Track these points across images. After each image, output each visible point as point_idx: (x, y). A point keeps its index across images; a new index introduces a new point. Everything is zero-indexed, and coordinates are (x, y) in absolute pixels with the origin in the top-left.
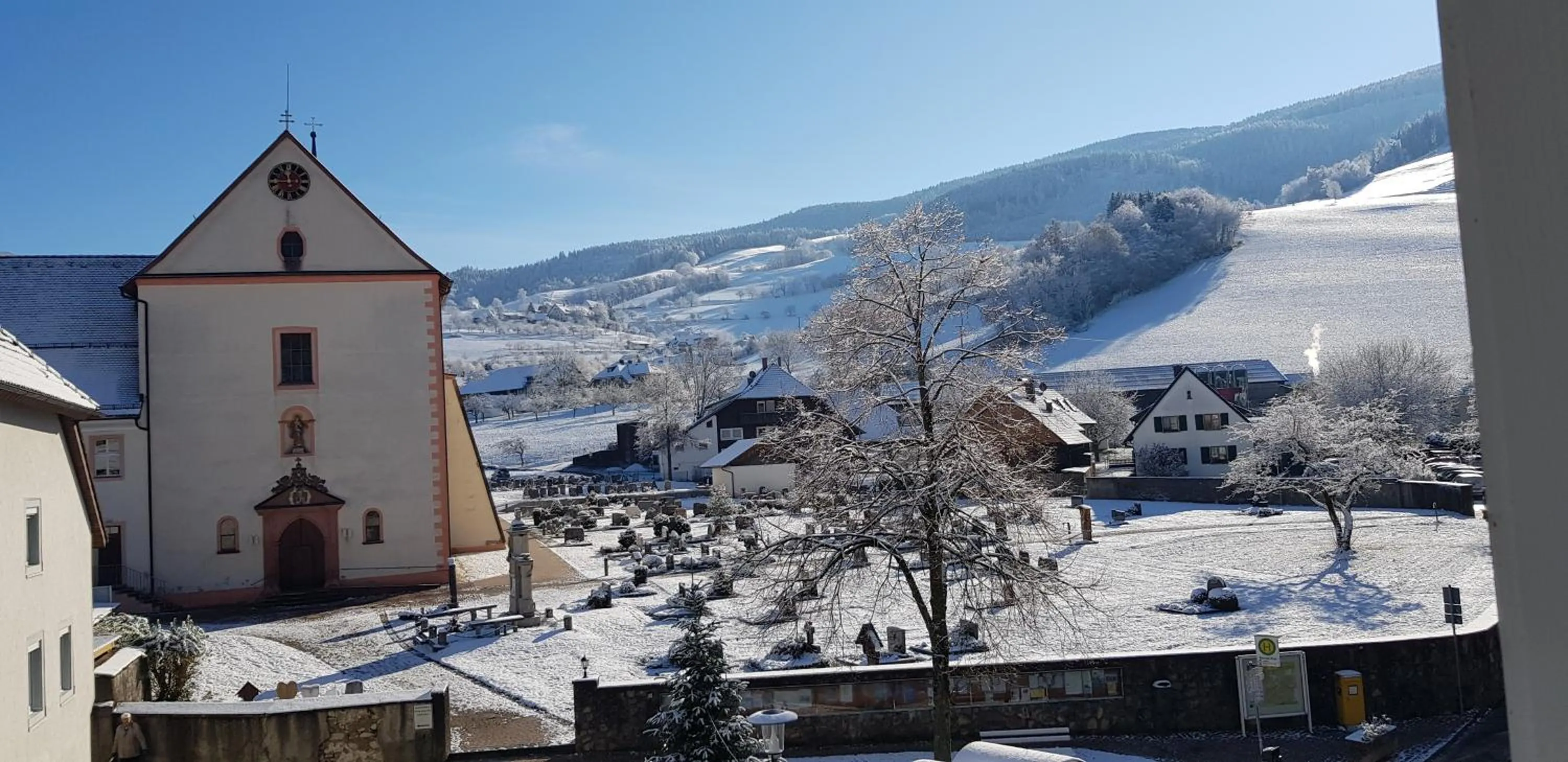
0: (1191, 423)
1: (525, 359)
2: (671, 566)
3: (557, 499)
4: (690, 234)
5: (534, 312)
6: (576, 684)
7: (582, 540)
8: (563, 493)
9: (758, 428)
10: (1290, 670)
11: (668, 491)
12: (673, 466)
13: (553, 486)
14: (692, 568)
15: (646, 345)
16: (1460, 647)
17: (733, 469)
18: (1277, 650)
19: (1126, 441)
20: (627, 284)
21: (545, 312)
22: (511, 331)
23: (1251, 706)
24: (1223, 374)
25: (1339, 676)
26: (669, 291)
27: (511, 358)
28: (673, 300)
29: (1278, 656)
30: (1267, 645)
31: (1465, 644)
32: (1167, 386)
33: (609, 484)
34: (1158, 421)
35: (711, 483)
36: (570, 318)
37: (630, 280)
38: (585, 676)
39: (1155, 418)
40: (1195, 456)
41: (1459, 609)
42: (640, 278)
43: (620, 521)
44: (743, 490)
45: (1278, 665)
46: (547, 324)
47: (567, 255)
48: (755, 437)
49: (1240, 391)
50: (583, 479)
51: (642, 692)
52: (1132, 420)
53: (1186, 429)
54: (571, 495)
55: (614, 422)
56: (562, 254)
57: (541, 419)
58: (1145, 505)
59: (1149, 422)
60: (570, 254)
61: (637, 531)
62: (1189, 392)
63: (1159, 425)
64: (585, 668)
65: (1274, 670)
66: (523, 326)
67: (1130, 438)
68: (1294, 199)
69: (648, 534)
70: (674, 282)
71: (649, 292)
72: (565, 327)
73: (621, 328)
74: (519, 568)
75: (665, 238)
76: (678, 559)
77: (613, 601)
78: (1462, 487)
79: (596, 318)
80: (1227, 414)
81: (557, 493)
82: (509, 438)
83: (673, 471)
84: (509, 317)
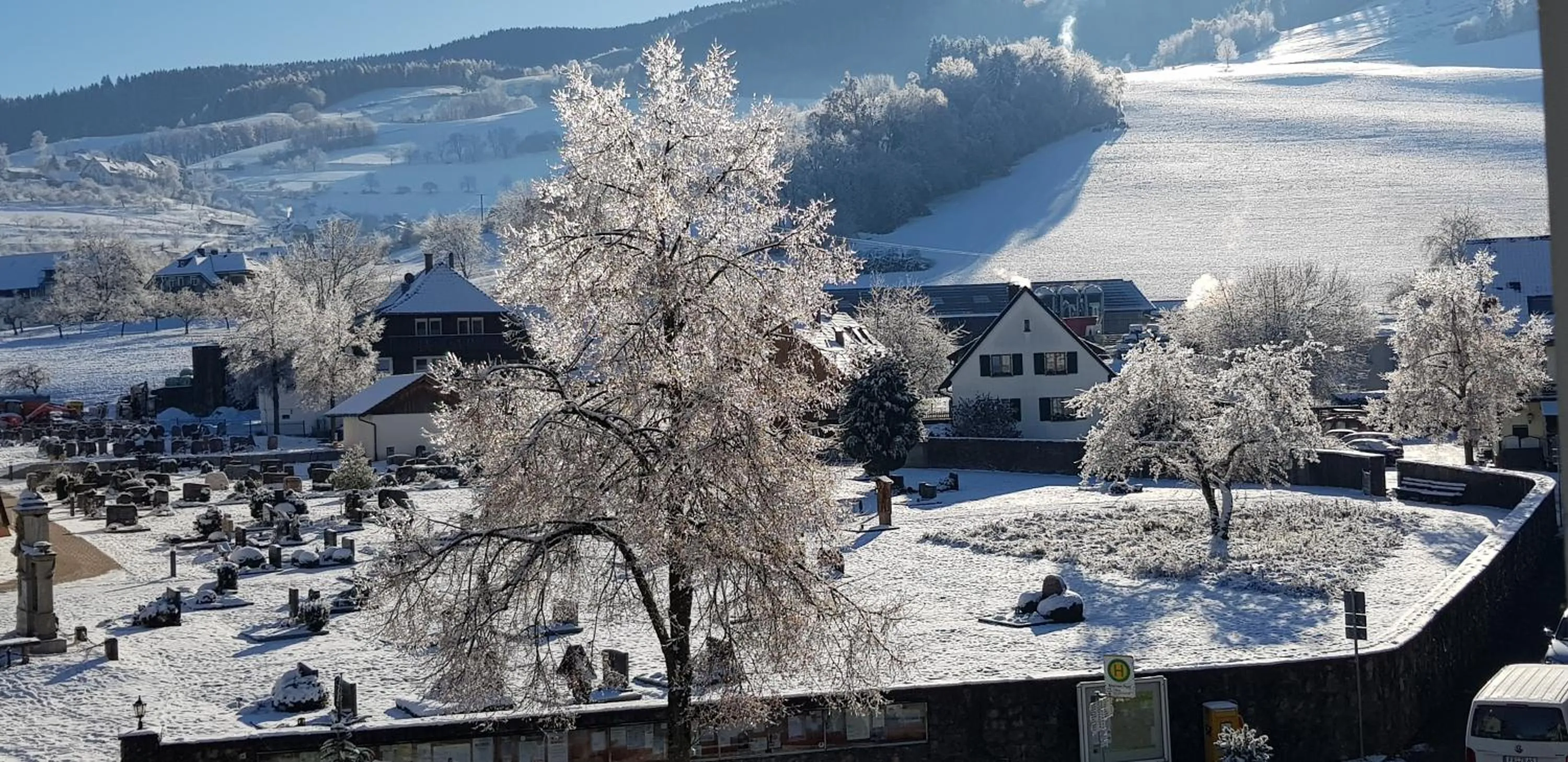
0: (1028, 364)
1: (40, 240)
2: (276, 562)
3: (94, 461)
4: (315, 60)
5: (58, 169)
6: (127, 741)
7: (133, 523)
8: (103, 450)
9: (415, 359)
10: (1146, 702)
11: (274, 452)
12: (281, 414)
13: (87, 440)
14: (311, 565)
15: (240, 227)
16: (1363, 670)
17: (376, 419)
18: (1132, 675)
19: (941, 387)
20: (212, 132)
21: (78, 168)
22: (20, 197)
23: (1095, 751)
24: (1072, 298)
25: (1208, 710)
26: (280, 146)
27: (21, 240)
28: (286, 160)
29: (1133, 682)
30: (1118, 668)
31: (1369, 666)
32: (998, 315)
33: (177, 438)
34: (985, 359)
35: (341, 438)
36: (119, 180)
37: (218, 126)
38: (141, 726)
39: (981, 357)
40: (1030, 410)
41: (1363, 621)
42: (233, 124)
43: (194, 494)
44: (390, 450)
45: (1133, 696)
46: (78, 187)
47: (114, 82)
48: (412, 372)
49: (1093, 321)
50: (136, 431)
51: (229, 751)
52: (949, 358)
53: (1021, 373)
54: (117, 455)
55: (189, 344)
56: (106, 81)
57: (70, 338)
58: (965, 477)
59: (974, 362)
60: (119, 79)
61: (224, 510)
62: (1027, 322)
63: (987, 367)
64: (140, 716)
65: (1128, 702)
66: (38, 189)
67: (947, 383)
68: (1175, 60)
69: (240, 514)
70: (288, 133)
71: (248, 146)
72: (107, 193)
73: (200, 199)
74: (33, 565)
75: (274, 64)
76: (288, 553)
77: (184, 616)
78: (1372, 458)
79: (162, 182)
80: (1075, 353)
81: (94, 451)
82: (15, 365)
83: (281, 420)
84: (17, 176)
